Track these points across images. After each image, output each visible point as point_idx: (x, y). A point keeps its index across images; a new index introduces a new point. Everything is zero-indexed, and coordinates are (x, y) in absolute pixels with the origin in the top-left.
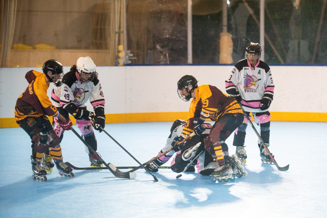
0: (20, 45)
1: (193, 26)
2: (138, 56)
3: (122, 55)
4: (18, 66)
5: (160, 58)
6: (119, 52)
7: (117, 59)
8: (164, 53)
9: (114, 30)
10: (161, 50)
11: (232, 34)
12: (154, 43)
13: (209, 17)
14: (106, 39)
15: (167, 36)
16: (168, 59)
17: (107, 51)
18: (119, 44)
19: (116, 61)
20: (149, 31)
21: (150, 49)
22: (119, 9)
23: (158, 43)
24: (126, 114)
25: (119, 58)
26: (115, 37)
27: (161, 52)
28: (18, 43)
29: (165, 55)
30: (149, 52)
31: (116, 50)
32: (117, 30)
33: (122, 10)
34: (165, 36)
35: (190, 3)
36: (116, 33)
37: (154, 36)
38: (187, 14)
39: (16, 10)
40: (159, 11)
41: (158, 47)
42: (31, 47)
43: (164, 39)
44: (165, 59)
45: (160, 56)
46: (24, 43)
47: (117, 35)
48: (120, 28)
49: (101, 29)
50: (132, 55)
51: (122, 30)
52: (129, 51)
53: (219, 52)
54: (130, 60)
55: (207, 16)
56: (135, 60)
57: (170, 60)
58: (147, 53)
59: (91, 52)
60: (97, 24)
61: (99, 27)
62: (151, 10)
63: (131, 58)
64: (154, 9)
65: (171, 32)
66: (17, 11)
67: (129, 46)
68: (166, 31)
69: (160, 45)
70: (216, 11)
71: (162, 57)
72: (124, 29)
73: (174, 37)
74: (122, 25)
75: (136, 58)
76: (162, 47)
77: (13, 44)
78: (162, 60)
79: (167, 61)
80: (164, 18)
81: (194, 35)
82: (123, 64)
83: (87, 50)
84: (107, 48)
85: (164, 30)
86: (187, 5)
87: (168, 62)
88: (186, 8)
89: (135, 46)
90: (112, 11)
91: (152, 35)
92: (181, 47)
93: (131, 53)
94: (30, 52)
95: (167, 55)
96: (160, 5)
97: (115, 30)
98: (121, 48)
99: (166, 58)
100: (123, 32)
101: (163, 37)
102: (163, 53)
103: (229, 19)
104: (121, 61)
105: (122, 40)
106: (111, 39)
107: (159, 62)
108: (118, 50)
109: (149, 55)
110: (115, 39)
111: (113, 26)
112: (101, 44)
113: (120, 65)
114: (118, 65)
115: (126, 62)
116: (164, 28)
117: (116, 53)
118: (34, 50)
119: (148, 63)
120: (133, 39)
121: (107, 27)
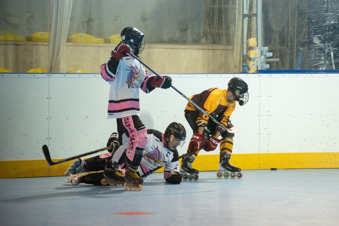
0: (83, 37)
2: (281, 56)
3: (254, 54)
6: (250, 48)
7: (246, 62)
8: (327, 51)
9: (241, 11)
10: (322, 45)
12: (309, 33)
14: (228, 27)
15: (332, 22)
16: (333, 62)
17: (230, 47)
18: (249, 36)
19: (245, 64)
20: (301, 13)
21: (303, 45)
23: (316, 34)
24: (259, 155)
25: (250, 59)
26: (243, 23)
27: (321, 49)
28: (78, 31)
29: (329, 55)
30: (301, 49)
31: (245, 46)
32: (246, 12)
34: (328, 23)
36: (244, 16)
41: (316, 41)
42: (102, 40)
43: (326, 26)
44: (327, 62)
45: (320, 56)
46: (89, 32)
47: (246, 19)
48: (251, 8)
49: (220, 10)
50: (271, 54)
51: (254, 11)
52: (266, 48)
54: (267, 63)
56: (277, 62)
57: (336, 64)
58: (298, 50)
61: (216, 6)
63: (271, 60)
67: (267, 41)
68: (330, 13)
69: (320, 39)
71: (323, 58)
72: (259, 10)
74: (255, 3)
75: (278, 60)
76: (323, 42)
77: (69, 34)
78: (321, 62)
79: (331, 65)
82: (256, 70)
84: (229, 42)
87: (334, 68)
89: (278, 40)
91: (306, 20)
93: (270, 51)
94: (100, 47)
95: (332, 54)
97: (243, 12)
98: (252, 42)
99: (330, 61)
100: (256, 15)
101: (324, 24)
102: (324, 52)
104: (253, 66)
105: (254, 29)
106: (236, 27)
107: (317, 67)
108: (247, 45)
109: (301, 54)
110: (243, 27)
111: (239, 5)
112: (219, 35)
113: (250, 72)
114: (247, 71)
115: (261, 67)
116: (328, 8)
117: (245, 51)
118: (106, 45)
119: (299, 69)
120: (274, 27)
121: (230, 6)
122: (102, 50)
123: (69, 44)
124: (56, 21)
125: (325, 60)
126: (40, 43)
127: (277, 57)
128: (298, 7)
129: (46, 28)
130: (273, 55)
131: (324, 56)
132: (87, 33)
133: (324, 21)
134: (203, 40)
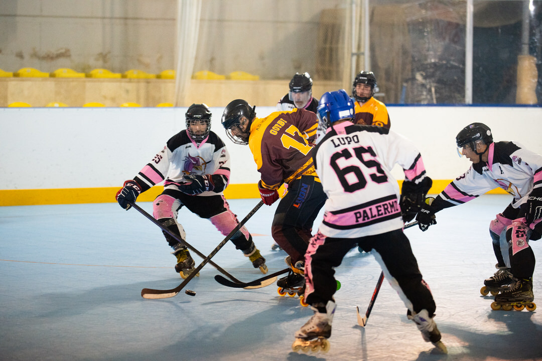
0: (206, 73)
1: (475, 45)
2: (387, 91)
5: (423, 95)
8: (428, 87)
10: (424, 82)
11: (536, 57)
12: (413, 70)
13: (500, 30)
14: (338, 65)
15: (433, 61)
16: (434, 96)
20: (405, 52)
21: (407, 81)
22: (358, 18)
23: (418, 70)
26: (351, 61)
27: (423, 85)
28: (201, 69)
29: (430, 90)
30: (405, 84)
32: (354, 50)
33: (363, 20)
34: (429, 61)
35: (470, 9)
36: (353, 54)
37: (414, 60)
38: (465, 26)
39: (199, 18)
40: (421, 20)
41: (419, 77)
42: (222, 77)
43: (427, 64)
44: (429, 97)
45: (422, 92)
46: (212, 69)
47: (354, 58)
48: (359, 47)
49: (331, 50)
51: (362, 50)
53: (516, 86)
55: (497, 28)
56: (383, 97)
57: (437, 99)
58: (402, 86)
60: (325, 41)
61: (328, 46)
62: (408, 20)
64: (414, 18)
65: (439, 53)
66: (201, 20)
68: (431, 53)
69: (422, 75)
70: (513, 22)
71: (425, 93)
72: (366, 49)
73: (444, 62)
74: (362, 43)
75: (384, 94)
76: (425, 78)
77: (194, 72)
78: (423, 97)
79: (432, 99)
80: (428, 32)
81: (475, 59)
84: (338, 79)
85: (428, 50)
86: (465, 12)
87: (435, 102)
88: (464, 16)
89: (383, 76)
90: (347, 21)
91: (410, 59)
92: (456, 78)
94: (221, 83)
95: (433, 90)
96: (423, 11)
97: (351, 50)
99: (431, 95)
100: (363, 54)
101: (426, 62)
102: (426, 88)
103: (532, 34)
105: (362, 67)
106: (345, 65)
107: (420, 101)
109: (404, 90)
110: (351, 64)
111: (348, 44)
112: (330, 72)
116: (429, 48)
118: (227, 81)
119: (402, 103)
120: (380, 64)
121: (340, 45)
122: (223, 86)
123: (194, 81)
124: (182, 61)
125: (426, 96)
126: (168, 80)
127: (383, 92)
128: (403, 46)
129: (172, 67)
130: (379, 90)
131: (426, 91)
132: (209, 71)
133: (426, 60)
134: (316, 76)
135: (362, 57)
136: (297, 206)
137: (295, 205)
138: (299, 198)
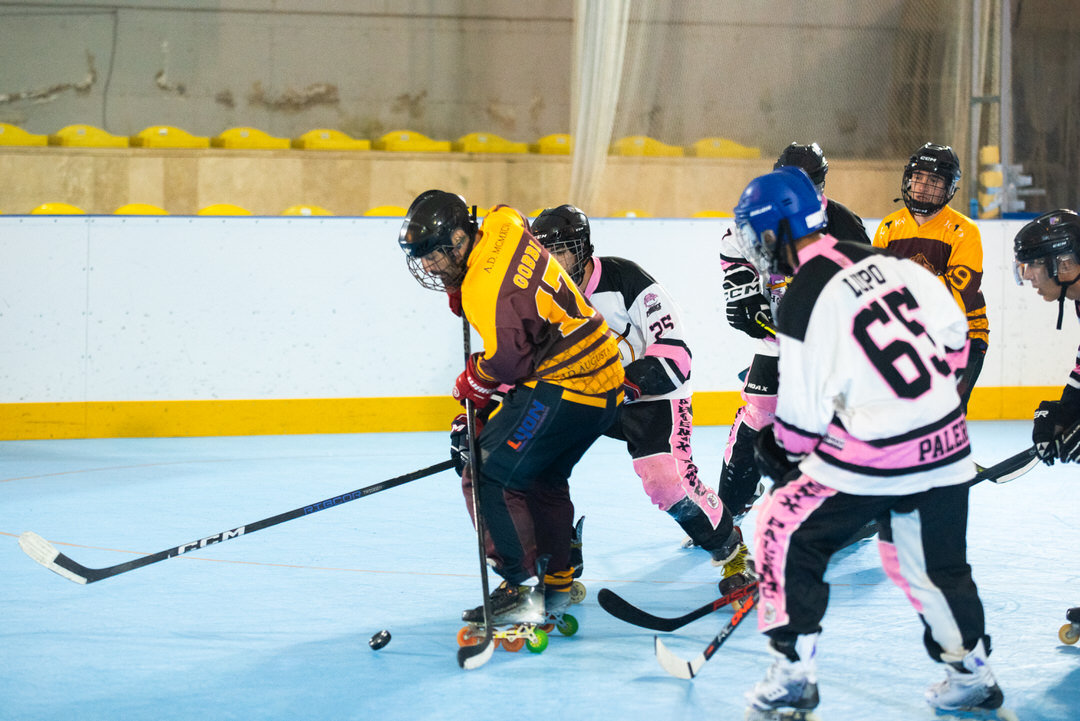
0: (641, 142)
2: (1051, 185)
3: (993, 179)
4: (632, 215)
6: (983, 168)
7: (977, 196)
9: (968, 91)
14: (940, 123)
18: (984, 141)
19: (973, 201)
22: (987, 19)
24: (1002, 390)
25: (984, 190)
26: (970, 115)
28: (631, 132)
31: (974, 164)
32: (978, 92)
33: (997, 22)
36: (974, 101)
39: (626, 18)
42: (677, 150)
46: (655, 133)
47: (978, 109)
48: (988, 84)
49: (924, 88)
50: (1028, 180)
51: (995, 91)
52: (1019, 168)
54: (1021, 198)
56: (1041, 197)
59: (887, 169)
60: (911, 72)
61: (917, 81)
63: (1026, 192)
66: (630, 22)
67: (1022, 151)
72: (1003, 89)
74: (996, 75)
75: (1043, 192)
77: (613, 139)
82: (996, 212)
83: (870, 163)
89: (1043, 151)
90: (962, 25)
93: (1026, 173)
94: (674, 164)
97: (971, 91)
98: (990, 154)
100: (998, 99)
104: (991, 203)
105: (994, 130)
106: (957, 123)
108: (979, 161)
110: (970, 122)
111: (963, 78)
113: (984, 215)
114: (979, 214)
115: (1009, 207)
117: (974, 172)
118: (688, 160)
120: (1035, 123)
121: (944, 80)
122: (679, 170)
123: (614, 158)
124: (588, 113)
126: (555, 158)
127: (1041, 187)
129: (565, 128)
130: (1034, 181)
132: (649, 136)
134: (889, 150)
135: (994, 108)
136: (515, 446)
137: (511, 444)
138: (520, 429)
